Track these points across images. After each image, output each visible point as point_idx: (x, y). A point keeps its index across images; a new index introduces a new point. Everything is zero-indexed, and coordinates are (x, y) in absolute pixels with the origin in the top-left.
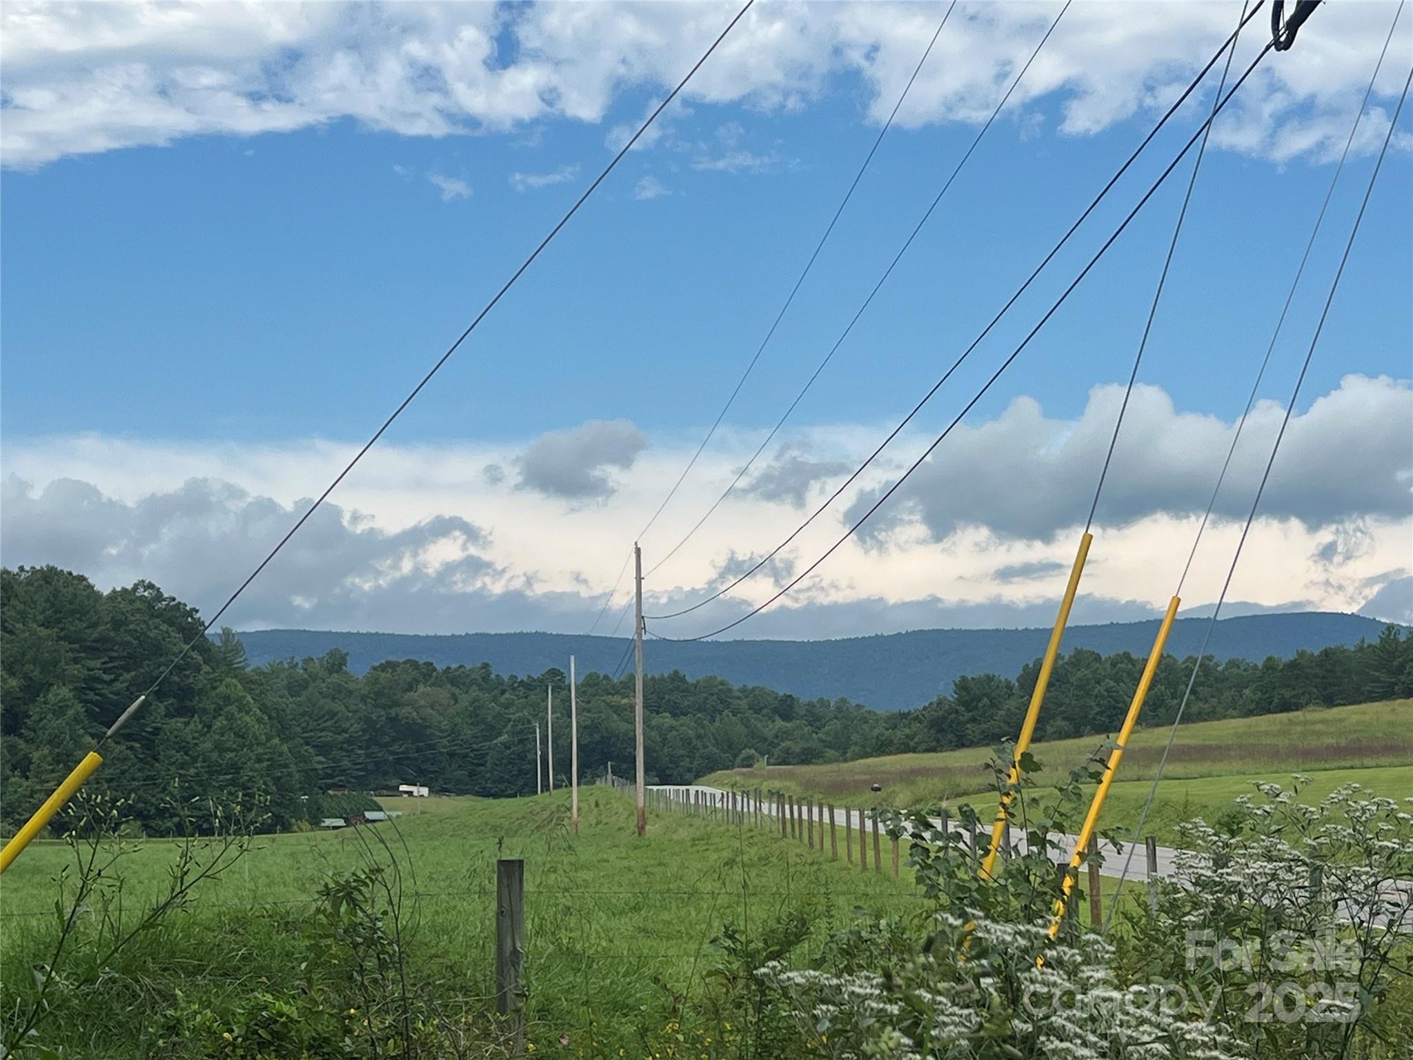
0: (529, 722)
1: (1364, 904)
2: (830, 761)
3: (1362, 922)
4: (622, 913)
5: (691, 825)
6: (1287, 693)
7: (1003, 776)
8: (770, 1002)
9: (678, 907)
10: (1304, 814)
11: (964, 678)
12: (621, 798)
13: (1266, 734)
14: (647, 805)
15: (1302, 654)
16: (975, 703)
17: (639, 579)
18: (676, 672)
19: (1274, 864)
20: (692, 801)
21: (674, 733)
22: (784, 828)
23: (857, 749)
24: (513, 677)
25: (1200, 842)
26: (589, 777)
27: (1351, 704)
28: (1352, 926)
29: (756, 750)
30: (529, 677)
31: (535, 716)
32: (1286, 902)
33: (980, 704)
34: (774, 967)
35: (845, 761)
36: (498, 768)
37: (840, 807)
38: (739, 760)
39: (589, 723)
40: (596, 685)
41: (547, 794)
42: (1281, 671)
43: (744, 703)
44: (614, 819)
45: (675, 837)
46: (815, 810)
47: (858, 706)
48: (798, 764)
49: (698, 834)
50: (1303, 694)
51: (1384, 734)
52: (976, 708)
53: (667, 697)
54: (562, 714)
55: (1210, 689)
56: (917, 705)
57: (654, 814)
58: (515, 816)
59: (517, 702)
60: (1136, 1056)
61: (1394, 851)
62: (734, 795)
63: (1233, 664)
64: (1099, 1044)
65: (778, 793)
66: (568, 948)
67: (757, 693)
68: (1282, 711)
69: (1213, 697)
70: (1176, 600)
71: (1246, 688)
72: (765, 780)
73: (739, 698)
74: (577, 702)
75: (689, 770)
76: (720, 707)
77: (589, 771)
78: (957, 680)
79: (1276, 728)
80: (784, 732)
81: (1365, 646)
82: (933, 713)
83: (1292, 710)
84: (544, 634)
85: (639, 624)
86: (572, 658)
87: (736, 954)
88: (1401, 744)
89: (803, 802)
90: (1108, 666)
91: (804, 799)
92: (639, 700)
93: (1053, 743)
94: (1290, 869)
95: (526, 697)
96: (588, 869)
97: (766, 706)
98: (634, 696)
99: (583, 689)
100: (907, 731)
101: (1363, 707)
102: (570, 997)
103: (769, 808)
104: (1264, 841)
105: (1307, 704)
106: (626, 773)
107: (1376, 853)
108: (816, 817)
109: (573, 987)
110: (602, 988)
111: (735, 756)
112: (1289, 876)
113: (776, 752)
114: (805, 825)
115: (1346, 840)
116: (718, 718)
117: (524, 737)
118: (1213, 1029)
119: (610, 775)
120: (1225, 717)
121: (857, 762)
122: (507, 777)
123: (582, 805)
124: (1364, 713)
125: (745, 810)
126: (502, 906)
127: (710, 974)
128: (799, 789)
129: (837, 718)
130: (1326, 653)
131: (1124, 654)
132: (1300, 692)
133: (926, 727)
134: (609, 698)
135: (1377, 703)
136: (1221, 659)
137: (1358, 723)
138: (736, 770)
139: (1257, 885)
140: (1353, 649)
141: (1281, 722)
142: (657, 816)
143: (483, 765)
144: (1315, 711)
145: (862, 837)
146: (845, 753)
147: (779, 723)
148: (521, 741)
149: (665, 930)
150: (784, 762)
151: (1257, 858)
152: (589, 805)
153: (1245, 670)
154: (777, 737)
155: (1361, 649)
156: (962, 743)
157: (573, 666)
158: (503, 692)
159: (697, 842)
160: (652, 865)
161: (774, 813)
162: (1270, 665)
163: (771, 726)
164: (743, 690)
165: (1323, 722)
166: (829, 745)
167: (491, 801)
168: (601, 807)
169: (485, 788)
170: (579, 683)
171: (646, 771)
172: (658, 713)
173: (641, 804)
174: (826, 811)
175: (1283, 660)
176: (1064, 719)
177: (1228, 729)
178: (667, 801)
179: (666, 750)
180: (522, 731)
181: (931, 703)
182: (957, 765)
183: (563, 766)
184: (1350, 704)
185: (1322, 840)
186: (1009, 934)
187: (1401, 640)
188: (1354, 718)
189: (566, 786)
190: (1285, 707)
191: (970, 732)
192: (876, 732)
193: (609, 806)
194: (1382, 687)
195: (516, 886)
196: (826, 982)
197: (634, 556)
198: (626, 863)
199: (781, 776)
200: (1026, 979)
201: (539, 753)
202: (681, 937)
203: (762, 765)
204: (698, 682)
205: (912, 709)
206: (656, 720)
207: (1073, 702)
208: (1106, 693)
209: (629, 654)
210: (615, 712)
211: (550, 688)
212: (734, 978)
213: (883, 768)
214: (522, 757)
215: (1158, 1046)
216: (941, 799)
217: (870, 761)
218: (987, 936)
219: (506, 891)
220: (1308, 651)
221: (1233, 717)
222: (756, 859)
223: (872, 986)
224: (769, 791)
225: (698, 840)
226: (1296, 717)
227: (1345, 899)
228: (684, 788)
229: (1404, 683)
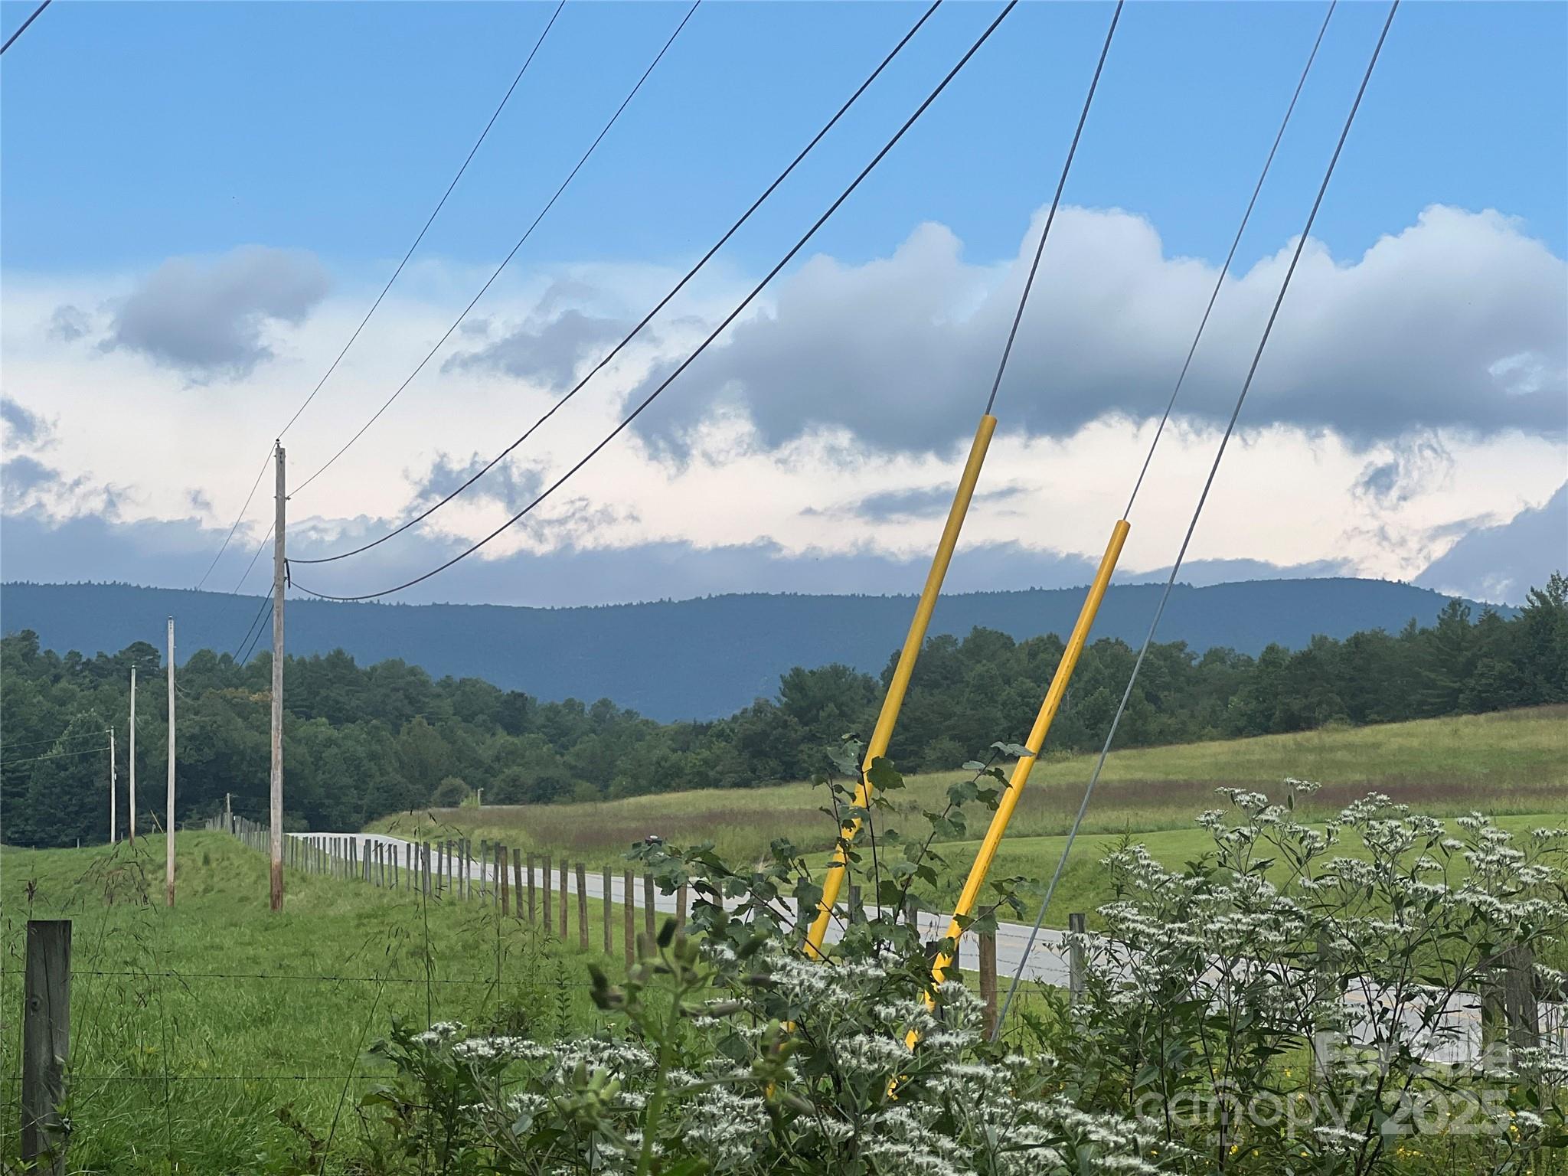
0: (99, 728)
1: (1389, 983)
2: (584, 799)
3: (1386, 1011)
4: (241, 1027)
5: (357, 895)
6: (1296, 704)
7: (843, 796)
8: (463, 1144)
9: (331, 1020)
10: (1302, 840)
11: (797, 672)
12: (245, 851)
13: (1261, 764)
14: (288, 861)
15: (1320, 643)
16: (814, 712)
17: (281, 499)
18: (339, 653)
19: (1253, 916)
20: (360, 857)
21: (334, 750)
22: (505, 900)
23: (625, 781)
24: (74, 656)
25: (1140, 882)
26: (195, 816)
27: (1393, 720)
28: (1369, 1017)
29: (464, 779)
30: (100, 655)
31: (108, 718)
32: (1269, 977)
33: (822, 714)
34: (446, 1031)
35: (606, 799)
36: (47, 801)
37: (595, 870)
38: (437, 793)
39: (196, 730)
40: (210, 670)
41: (125, 842)
42: (1288, 668)
43: (447, 705)
44: (234, 882)
45: (331, 913)
46: (555, 874)
47: (628, 712)
48: (531, 802)
49: (368, 907)
50: (1320, 703)
51: (1440, 767)
52: (816, 719)
53: (323, 692)
54: (152, 715)
55: (1178, 695)
56: (721, 711)
57: (298, 876)
58: (72, 876)
59: (80, 695)
60: (1012, 1168)
61: (1435, 897)
62: (427, 846)
63: (1215, 656)
64: (957, 1153)
65: (497, 845)
66: (144, 1071)
67: (467, 689)
68: (1286, 731)
69: (1182, 707)
70: (1122, 527)
71: (1234, 694)
72: (479, 827)
73: (439, 696)
74: (176, 698)
75: (357, 809)
76: (408, 710)
77: (195, 807)
78: (787, 674)
79: (1277, 756)
80: (512, 753)
81: (1417, 632)
82: (747, 726)
83: (1303, 730)
84: (126, 587)
85: (279, 571)
86: (171, 625)
87: (410, 1068)
88: (1466, 784)
89: (536, 862)
90: (1024, 656)
91: (539, 856)
92: (277, 694)
93: (934, 776)
94: (1276, 925)
95: (95, 688)
96: (189, 960)
97: (482, 712)
98: (270, 690)
99: (189, 676)
100: (705, 753)
101: (1411, 725)
102: (145, 1146)
103: (480, 871)
104: (1238, 881)
105: (1326, 720)
106: (254, 810)
107: (1409, 904)
108: (555, 885)
109: (151, 1131)
110: (198, 1133)
111: (432, 787)
112: (1273, 936)
113: (497, 782)
114: (539, 895)
115: (1364, 881)
116: (404, 729)
117: (89, 752)
118: (1133, 1126)
119: (228, 815)
120: (1200, 738)
121: (625, 801)
122: (61, 815)
123: (183, 860)
124: (1410, 735)
125: (444, 872)
126: (33, 996)
127: (368, 1100)
128: (531, 842)
129: (594, 731)
130: (1357, 641)
131: (1049, 637)
132: (1315, 700)
133: (736, 747)
134: (229, 692)
135: (1431, 721)
136: (1198, 647)
137: (1401, 749)
138: (433, 810)
139: (1224, 950)
140: (1398, 636)
141: (1284, 746)
142: (303, 879)
143: (21, 795)
144: (1337, 730)
145: (627, 914)
146: (606, 787)
147: (503, 738)
148: (84, 758)
149: (309, 1054)
150: (510, 800)
151: (1227, 907)
152: (194, 861)
153: (1233, 666)
154: (498, 759)
155: (1409, 636)
156: (790, 774)
157: (171, 637)
158: (57, 679)
159: (365, 921)
160: (292, 955)
161: (489, 878)
162: (1271, 658)
163: (489, 742)
164: (447, 683)
165: (1349, 747)
166: (581, 774)
167: (32, 852)
168: (214, 865)
169: (23, 833)
170: (182, 665)
171: (287, 809)
172: (309, 717)
173: (276, 859)
174: (572, 877)
175: (1292, 652)
176: (952, 738)
177: (1203, 756)
178: (321, 856)
179: (320, 777)
180: (85, 742)
181: (745, 711)
182: (783, 807)
183: (151, 799)
184: (1390, 721)
185: (1327, 881)
186: (822, 978)
187: (1471, 624)
188: (1396, 743)
189: (157, 831)
190: (1293, 724)
191: (805, 757)
192: (657, 754)
193: (226, 863)
194: (1439, 696)
195: (57, 961)
196: (527, 1052)
197: (273, 460)
198: (251, 951)
199: (503, 821)
200: (844, 1048)
201: (114, 777)
202: (334, 1064)
203: (472, 803)
204: (374, 669)
205: (714, 718)
206: (304, 729)
207: (969, 712)
208: (1019, 700)
209: (262, 620)
210: (239, 715)
211: (133, 671)
212: (407, 1107)
213: (665, 812)
214: (86, 783)
215: (1049, 1154)
216: (756, 860)
217: (645, 799)
218: (785, 980)
219: (39, 971)
220: (1330, 639)
221: (1212, 739)
222: (459, 947)
223: (601, 1061)
224: (484, 842)
225: (369, 916)
226: (1308, 740)
227: (1358, 974)
228: (348, 836)
229: (1473, 690)
